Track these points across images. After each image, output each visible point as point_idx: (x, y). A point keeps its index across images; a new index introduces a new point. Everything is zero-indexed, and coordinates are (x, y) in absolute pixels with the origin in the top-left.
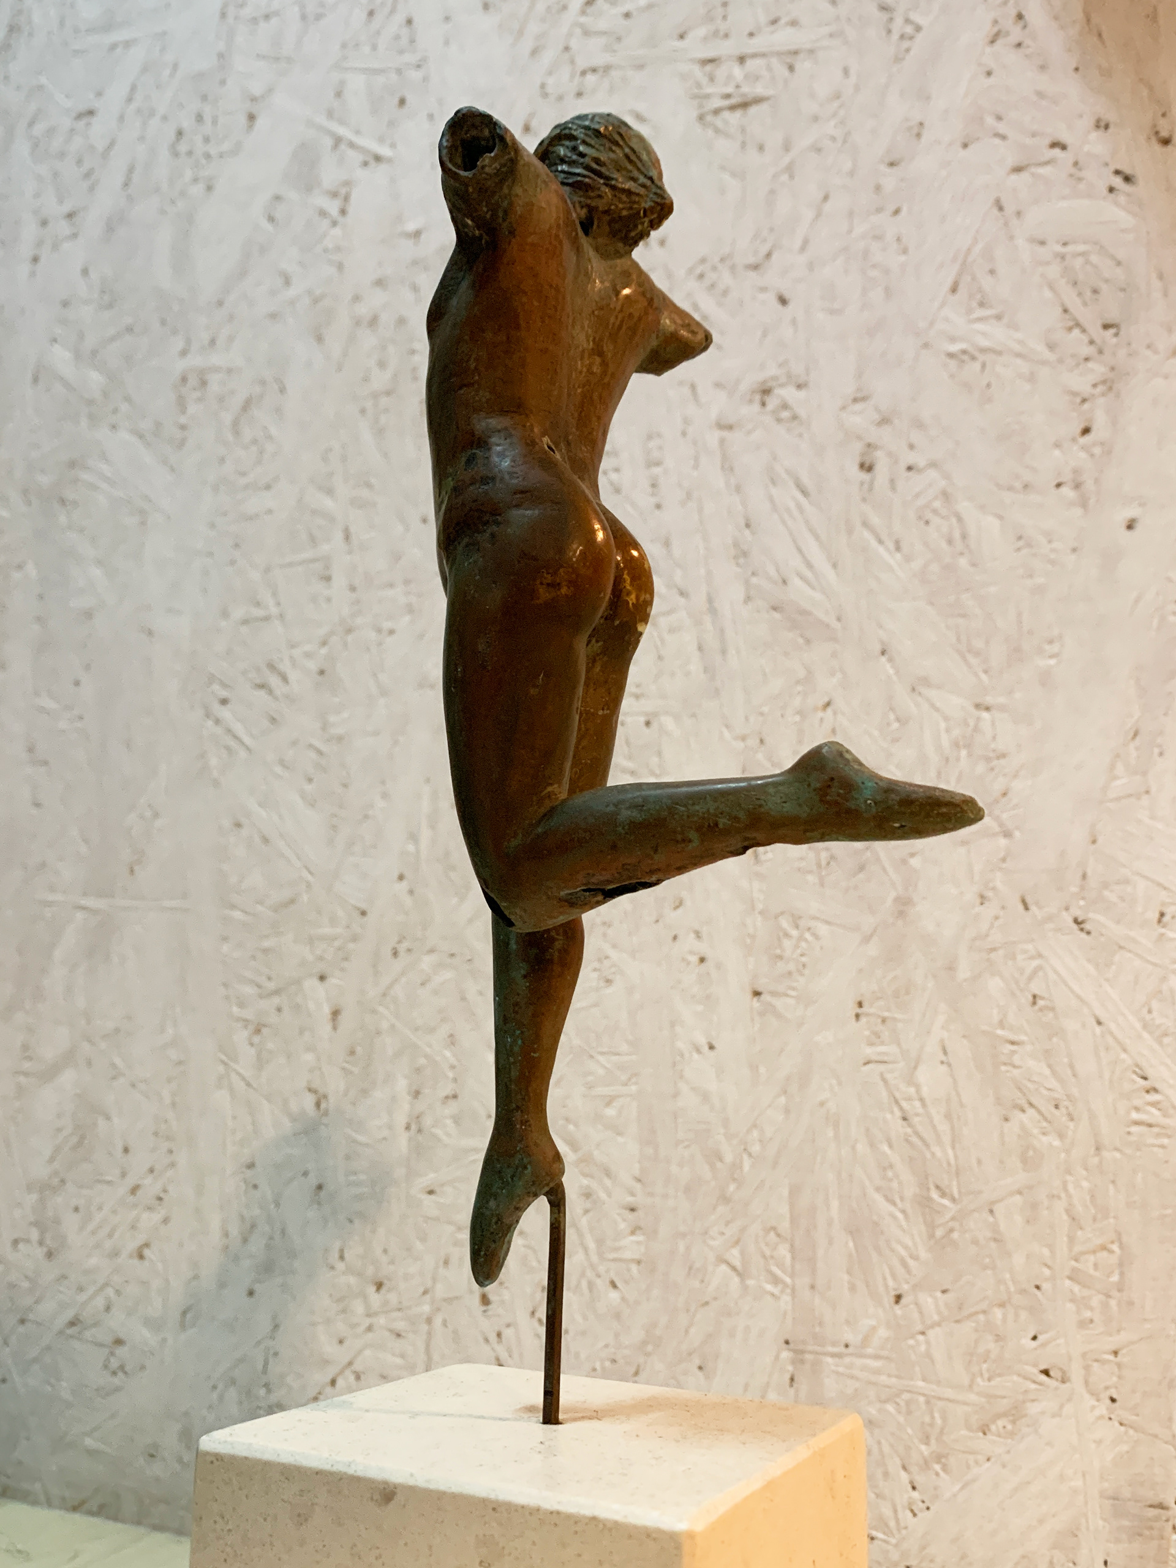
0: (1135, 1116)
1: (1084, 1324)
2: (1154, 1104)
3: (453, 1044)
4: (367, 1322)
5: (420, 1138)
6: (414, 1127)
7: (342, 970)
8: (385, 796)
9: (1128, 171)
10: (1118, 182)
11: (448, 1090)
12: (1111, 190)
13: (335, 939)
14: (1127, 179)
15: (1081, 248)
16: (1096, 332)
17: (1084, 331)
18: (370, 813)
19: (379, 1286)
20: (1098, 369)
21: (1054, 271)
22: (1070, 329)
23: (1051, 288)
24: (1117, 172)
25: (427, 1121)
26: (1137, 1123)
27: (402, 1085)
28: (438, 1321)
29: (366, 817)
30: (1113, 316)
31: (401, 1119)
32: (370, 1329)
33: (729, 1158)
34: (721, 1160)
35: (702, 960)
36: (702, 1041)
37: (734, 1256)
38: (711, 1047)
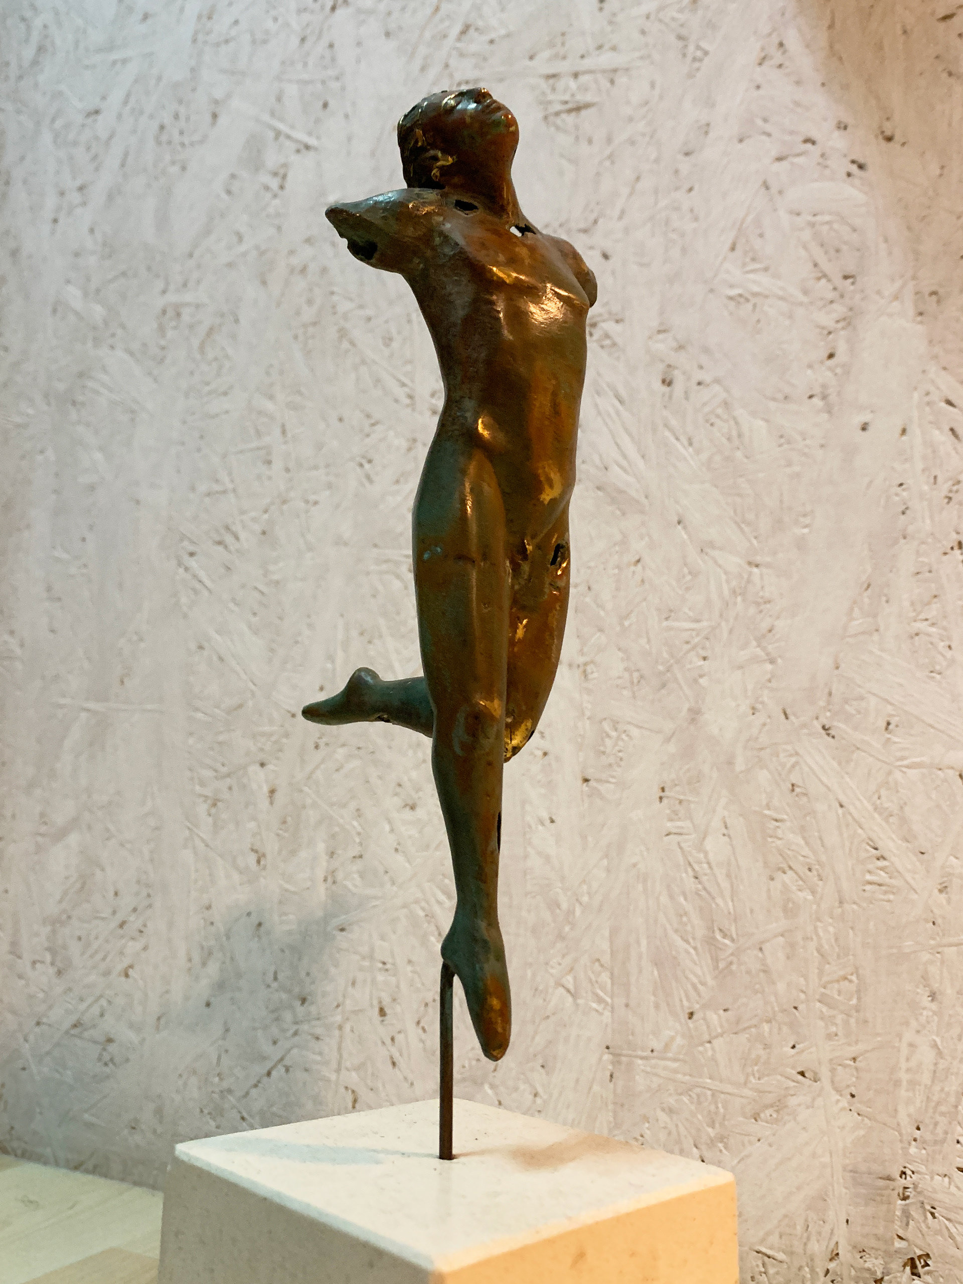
0: (868, 877)
1: (830, 1037)
2: (882, 869)
3: (359, 816)
4: (295, 1027)
5: (334, 888)
6: (330, 880)
7: (277, 758)
8: (310, 626)
9: (861, 160)
10: (854, 169)
11: (356, 851)
12: (849, 175)
13: (271, 735)
14: (861, 167)
15: (827, 218)
16: (838, 281)
17: (829, 280)
18: (299, 639)
19: (304, 1001)
20: (839, 309)
21: (807, 235)
22: (819, 279)
23: (805, 247)
24: (853, 162)
25: (340, 876)
26: (870, 883)
27: (321, 847)
28: (347, 1028)
29: (297, 642)
30: (851, 269)
31: (320, 874)
32: (296, 1033)
33: (564, 906)
34: (559, 906)
35: (545, 754)
36: (545, 816)
37: (569, 981)
38: (552, 821)
